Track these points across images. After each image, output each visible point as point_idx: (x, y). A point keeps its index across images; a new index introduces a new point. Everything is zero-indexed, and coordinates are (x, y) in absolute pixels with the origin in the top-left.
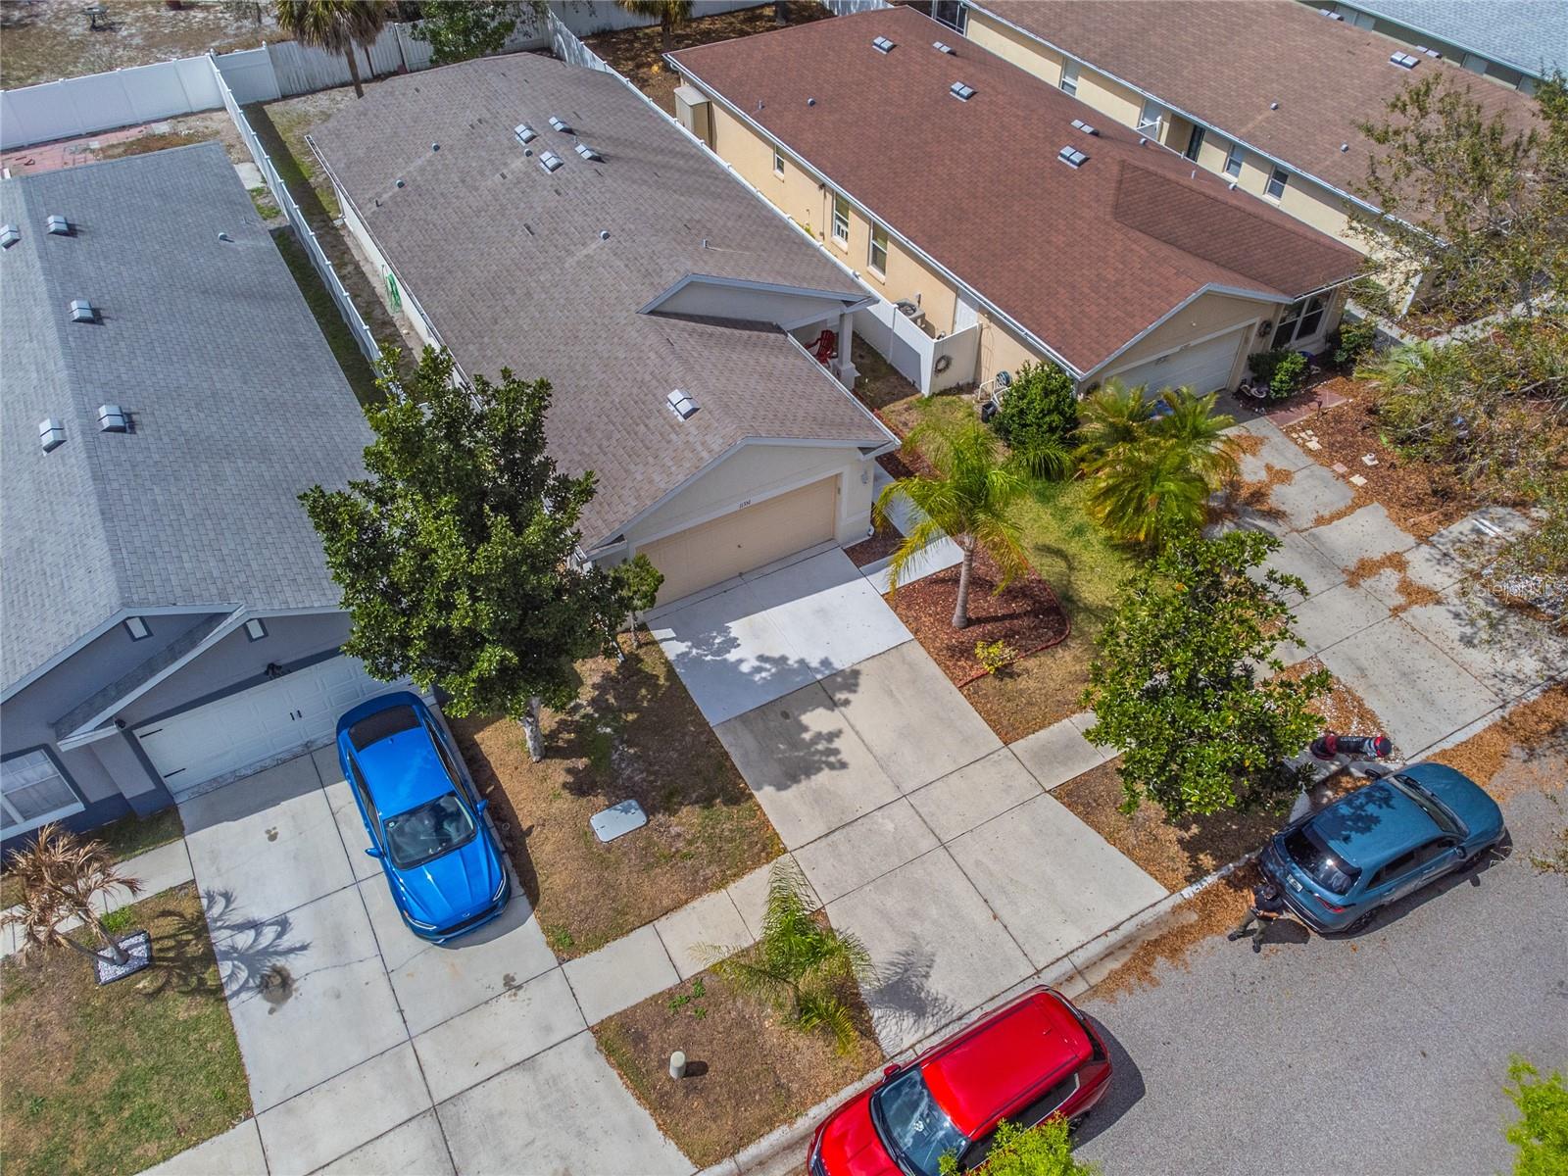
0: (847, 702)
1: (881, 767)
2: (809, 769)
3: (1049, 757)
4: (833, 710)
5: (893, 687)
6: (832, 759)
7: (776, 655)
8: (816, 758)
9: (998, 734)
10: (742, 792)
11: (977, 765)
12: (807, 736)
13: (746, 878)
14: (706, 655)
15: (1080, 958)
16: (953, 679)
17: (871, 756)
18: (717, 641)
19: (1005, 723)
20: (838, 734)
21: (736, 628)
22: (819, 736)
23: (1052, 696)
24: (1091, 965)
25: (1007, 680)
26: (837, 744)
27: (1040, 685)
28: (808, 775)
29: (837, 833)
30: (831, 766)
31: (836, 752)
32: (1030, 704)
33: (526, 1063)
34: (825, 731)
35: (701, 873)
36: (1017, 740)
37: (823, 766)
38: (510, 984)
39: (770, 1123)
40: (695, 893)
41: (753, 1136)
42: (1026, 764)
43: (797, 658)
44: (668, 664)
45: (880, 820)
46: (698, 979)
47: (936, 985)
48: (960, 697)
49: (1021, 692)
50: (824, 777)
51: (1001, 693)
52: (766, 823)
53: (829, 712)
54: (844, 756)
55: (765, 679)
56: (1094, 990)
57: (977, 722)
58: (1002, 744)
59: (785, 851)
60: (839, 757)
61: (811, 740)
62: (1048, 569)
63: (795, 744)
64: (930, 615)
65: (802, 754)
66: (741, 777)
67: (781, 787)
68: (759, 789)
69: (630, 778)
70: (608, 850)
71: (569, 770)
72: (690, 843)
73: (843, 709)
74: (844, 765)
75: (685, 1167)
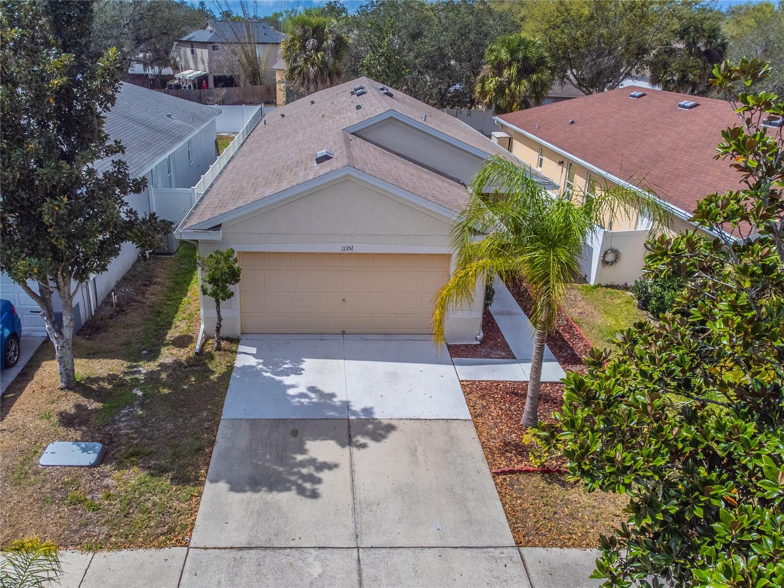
0: (364, 446)
1: (354, 510)
2: (276, 484)
4: (343, 446)
5: (420, 449)
6: (308, 486)
7: (327, 390)
8: (292, 478)
9: (514, 530)
10: (197, 478)
11: (468, 552)
12: (300, 457)
13: (124, 552)
14: (266, 372)
16: (491, 465)
17: (350, 496)
18: (286, 366)
19: (530, 524)
20: (332, 467)
21: (308, 364)
22: (312, 462)
23: (606, 519)
25: (557, 486)
26: (324, 475)
27: (595, 504)
28: (271, 489)
29: (253, 552)
30: (301, 491)
31: (319, 481)
32: (572, 516)
34: (321, 459)
35: (90, 527)
36: (535, 546)
37: (294, 488)
42: (532, 575)
43: (344, 399)
44: (231, 368)
45: (311, 560)
48: (490, 483)
49: (567, 502)
50: (286, 498)
51: (542, 494)
53: (339, 447)
54: (321, 488)
55: (302, 403)
57: (496, 511)
58: (513, 543)
59: (187, 545)
60: (317, 486)
61: (301, 461)
63: (281, 459)
64: (502, 409)
65: (281, 469)
66: (208, 464)
68: (214, 481)
69: (120, 429)
70: (36, 473)
71: (78, 406)
72: (108, 497)
73: (354, 450)
74: (314, 495)
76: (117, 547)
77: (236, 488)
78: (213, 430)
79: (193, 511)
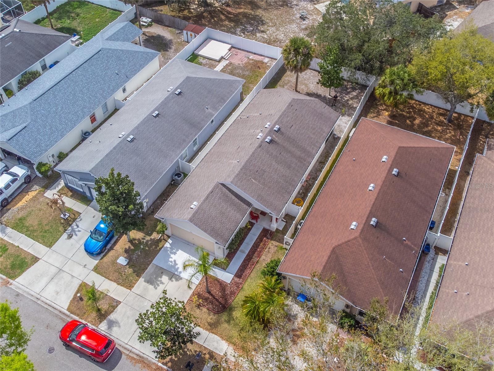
0: (172, 281)
2: (152, 283)
7: (177, 263)
8: (155, 283)
10: (140, 276)
12: (159, 279)
14: (169, 251)
15: (134, 350)
16: (190, 297)
18: (174, 251)
21: (179, 252)
22: (161, 281)
24: (133, 353)
25: (197, 307)
26: (161, 285)
28: (150, 284)
29: (139, 296)
30: (155, 287)
31: (159, 286)
33: (73, 277)
34: (163, 281)
35: (119, 280)
37: (154, 285)
38: (85, 266)
39: (78, 315)
43: (179, 267)
44: (163, 246)
45: (146, 302)
47: (115, 329)
49: (195, 311)
50: (151, 287)
53: (168, 279)
54: (158, 288)
55: (170, 264)
56: (128, 355)
59: (131, 290)
63: (156, 278)
65: (155, 280)
66: (143, 274)
68: (142, 278)
69: (133, 257)
70: (116, 263)
71: (129, 247)
72: (124, 274)
73: (170, 281)
74: (156, 289)
75: (66, 308)
76: (122, 286)
77: (145, 281)
78: (149, 265)
79: (135, 284)
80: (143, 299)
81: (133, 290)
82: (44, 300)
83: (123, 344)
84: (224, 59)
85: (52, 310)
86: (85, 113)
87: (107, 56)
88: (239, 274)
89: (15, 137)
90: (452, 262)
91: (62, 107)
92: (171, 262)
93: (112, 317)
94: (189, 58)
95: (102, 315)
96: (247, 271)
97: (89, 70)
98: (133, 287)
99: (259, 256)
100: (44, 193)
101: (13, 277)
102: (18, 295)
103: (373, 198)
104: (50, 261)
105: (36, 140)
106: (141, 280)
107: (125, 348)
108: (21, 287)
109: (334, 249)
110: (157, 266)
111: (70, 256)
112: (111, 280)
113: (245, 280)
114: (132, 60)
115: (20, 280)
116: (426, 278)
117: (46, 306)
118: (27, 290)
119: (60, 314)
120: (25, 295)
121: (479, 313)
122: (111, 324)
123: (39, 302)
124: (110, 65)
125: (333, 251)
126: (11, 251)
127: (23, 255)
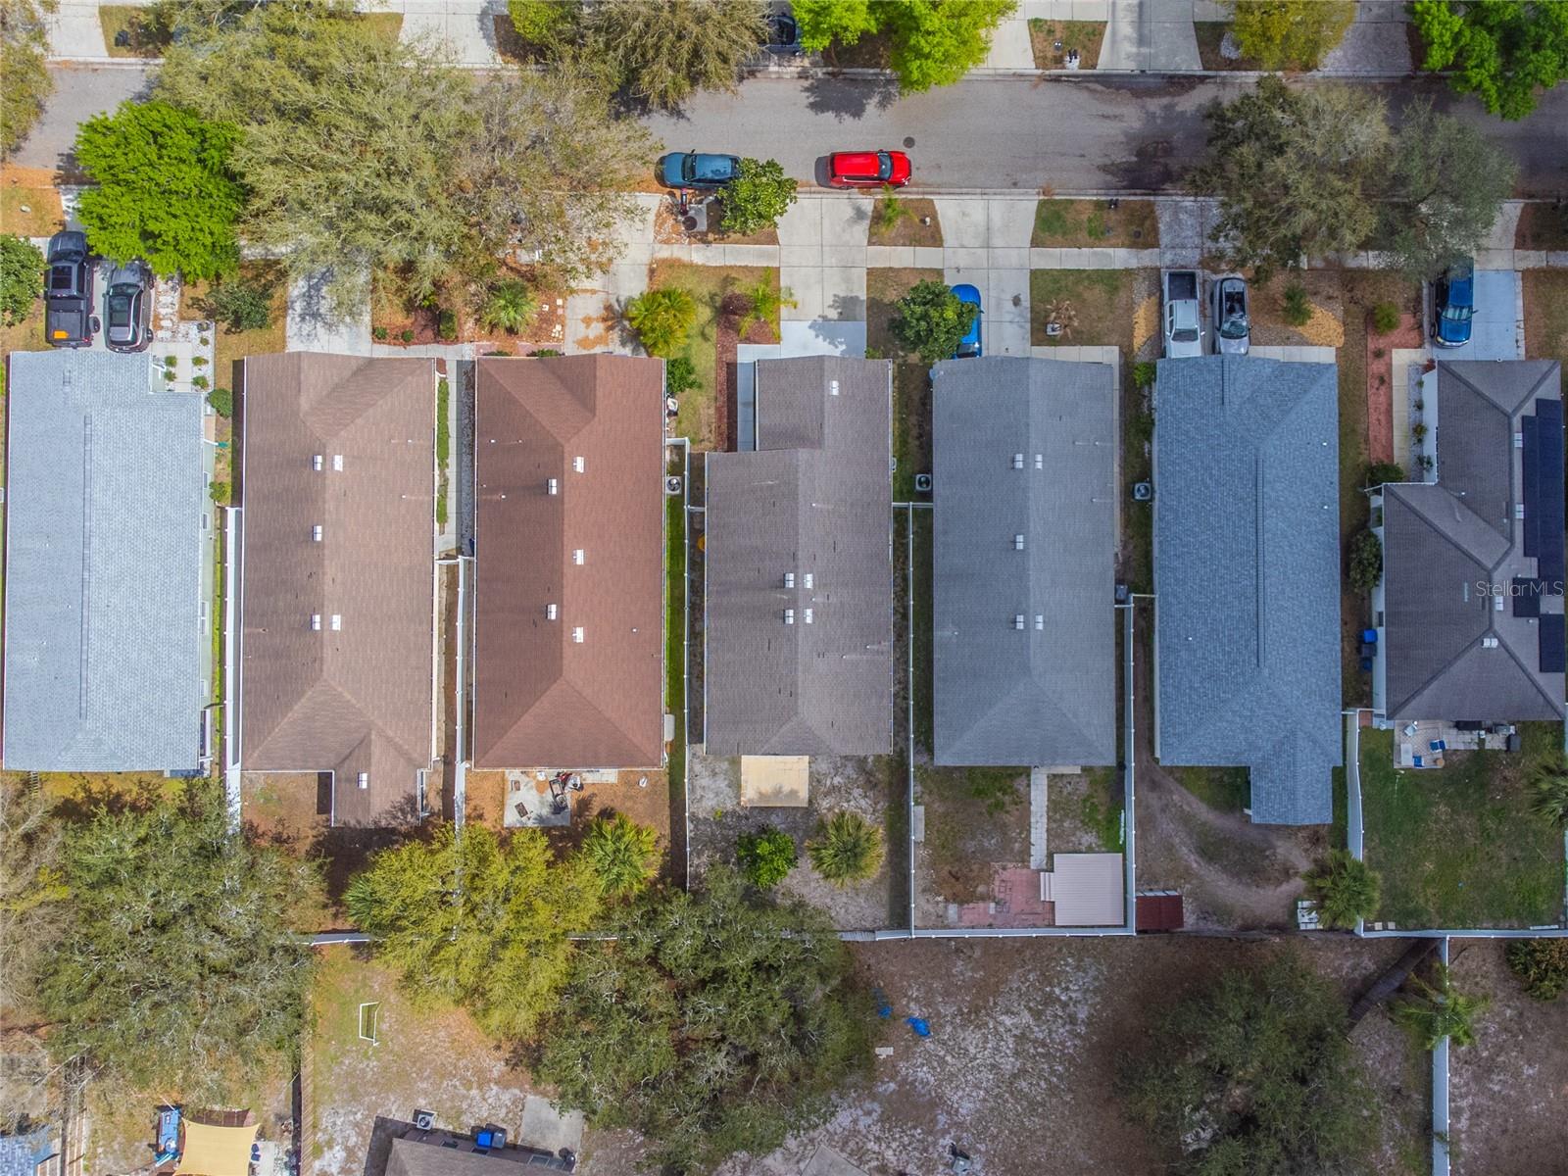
1: (823, 288)
2: (845, 299)
3: (771, 256)
6: (836, 298)
8: (840, 301)
9: (780, 272)
10: (869, 300)
12: (839, 310)
15: (808, 196)
17: (824, 293)
18: (848, 352)
19: (774, 275)
20: (830, 306)
21: (838, 354)
22: (835, 309)
24: (806, 193)
26: (831, 303)
28: (846, 297)
30: (838, 297)
31: (833, 300)
32: (761, 277)
33: (963, 247)
34: (832, 310)
36: (775, 267)
37: (840, 298)
38: (958, 270)
39: (911, 200)
40: (899, 270)
41: (917, 200)
42: (778, 257)
43: (823, 337)
46: (910, 245)
47: (850, 212)
50: (842, 294)
52: (868, 280)
53: (827, 315)
55: (839, 336)
56: (810, 186)
57: (783, 280)
58: (781, 268)
60: (833, 298)
61: (838, 308)
62: (713, 332)
63: (844, 309)
64: (772, 332)
65: (844, 305)
66: (867, 306)
67: (857, 297)
73: (822, 315)
75: (935, 202)
80: (843, 264)
81: (865, 271)
82: (973, 197)
83: (826, 196)
84: (1046, 871)
85: (952, 190)
86: (1167, 510)
87: (1235, 662)
88: (731, 368)
89: (1219, 372)
90: (426, 498)
91: (1207, 488)
92: (841, 343)
93: (866, 223)
94: (1122, 833)
95: (879, 218)
96: (724, 374)
97: (1236, 603)
98: (868, 274)
99: (718, 409)
100: (1121, 351)
101: (1042, 204)
102: (1015, 185)
103: (569, 534)
104: (1014, 252)
105: (1187, 395)
106: (863, 296)
107: (819, 193)
108: (1022, 197)
109: (594, 415)
110: (855, 320)
111: (993, 274)
112: (905, 269)
113: (719, 360)
114: (1190, 697)
115: (1033, 206)
116: (464, 494)
117: (964, 190)
118: (1008, 197)
119: (937, 190)
120: (1007, 191)
121: (371, 411)
122: (860, 214)
123: (979, 191)
124: (1215, 647)
125: (593, 411)
126: (1083, 236)
127: (1060, 238)
